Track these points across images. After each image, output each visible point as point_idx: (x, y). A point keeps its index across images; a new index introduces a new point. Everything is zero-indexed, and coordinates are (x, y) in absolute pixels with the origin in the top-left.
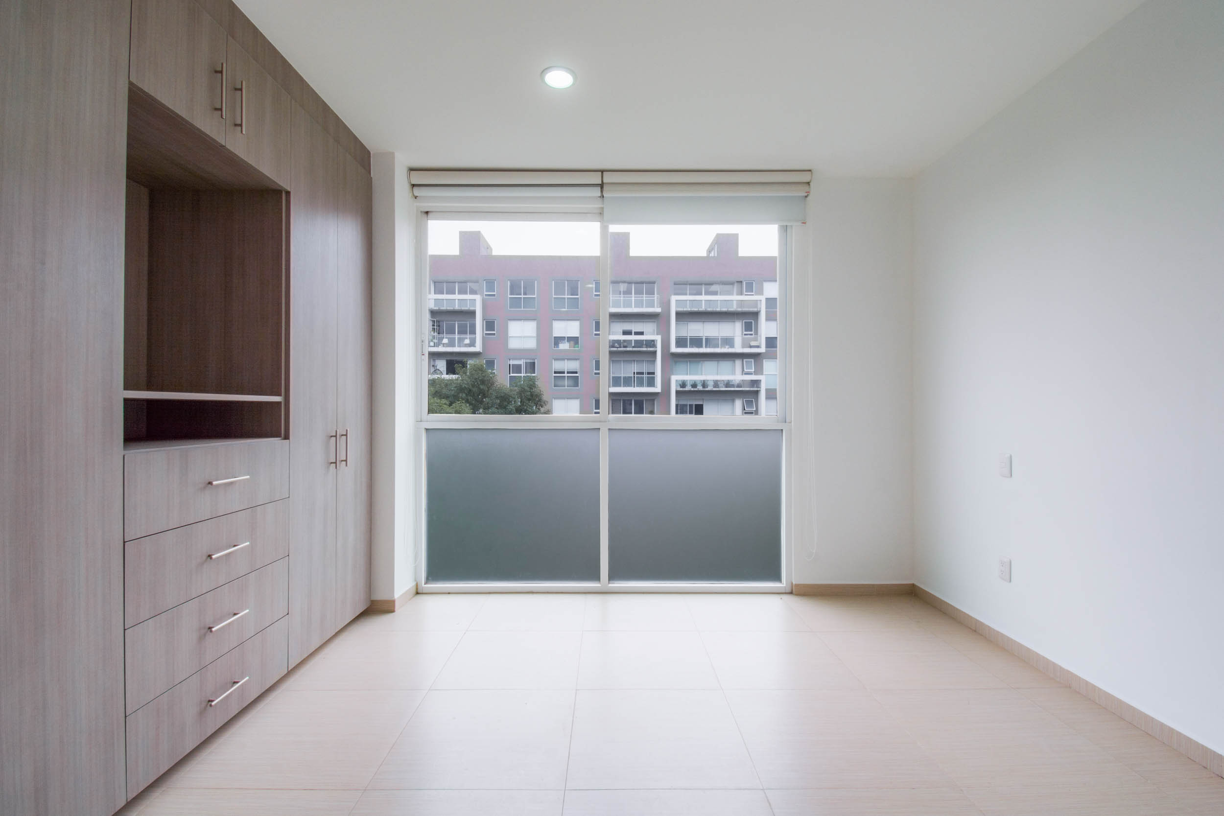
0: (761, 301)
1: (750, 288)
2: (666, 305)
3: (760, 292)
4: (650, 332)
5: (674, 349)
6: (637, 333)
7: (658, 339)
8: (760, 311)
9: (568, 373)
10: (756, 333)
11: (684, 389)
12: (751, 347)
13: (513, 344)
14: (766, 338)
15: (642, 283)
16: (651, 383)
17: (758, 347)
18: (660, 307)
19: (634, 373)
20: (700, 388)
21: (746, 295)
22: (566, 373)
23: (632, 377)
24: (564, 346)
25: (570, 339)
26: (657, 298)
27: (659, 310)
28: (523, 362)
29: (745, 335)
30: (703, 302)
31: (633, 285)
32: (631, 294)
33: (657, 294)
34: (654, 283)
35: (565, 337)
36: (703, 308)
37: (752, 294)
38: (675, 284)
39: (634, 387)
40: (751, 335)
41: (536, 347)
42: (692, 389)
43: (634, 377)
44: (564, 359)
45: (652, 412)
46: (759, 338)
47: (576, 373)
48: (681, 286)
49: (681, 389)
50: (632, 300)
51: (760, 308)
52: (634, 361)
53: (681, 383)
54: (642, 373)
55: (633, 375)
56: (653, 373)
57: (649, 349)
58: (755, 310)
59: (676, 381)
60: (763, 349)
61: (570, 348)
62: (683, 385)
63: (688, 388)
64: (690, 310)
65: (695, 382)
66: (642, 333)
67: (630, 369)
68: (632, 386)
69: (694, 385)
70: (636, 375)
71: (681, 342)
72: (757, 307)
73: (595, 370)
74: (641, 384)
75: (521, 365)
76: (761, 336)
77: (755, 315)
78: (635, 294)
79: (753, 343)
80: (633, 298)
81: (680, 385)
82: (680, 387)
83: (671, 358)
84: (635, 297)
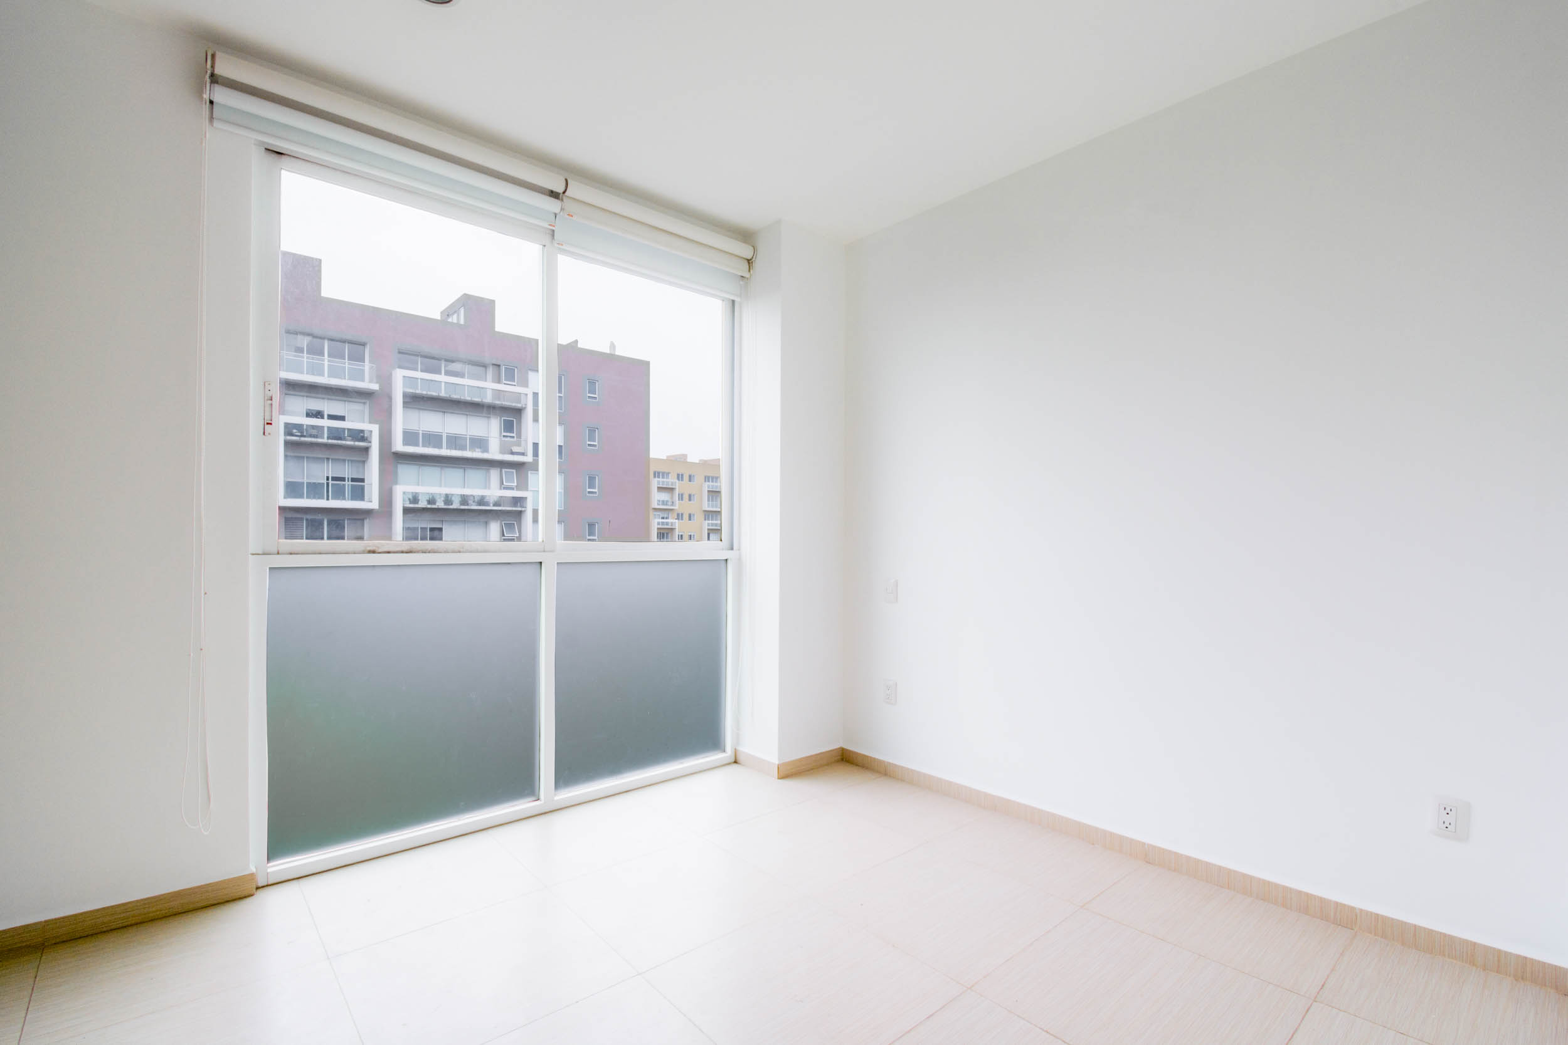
0: (526, 395)
1: (510, 376)
2: (386, 381)
3: (525, 383)
4: (357, 418)
5: (399, 446)
6: (331, 417)
7: (374, 430)
8: (525, 408)
10: (519, 435)
11: (416, 506)
12: (512, 453)
14: (534, 442)
15: (344, 341)
16: (359, 493)
17: (523, 454)
18: (377, 383)
19: (328, 478)
20: (440, 504)
21: (505, 384)
23: (323, 484)
26: (371, 368)
27: (375, 387)
29: (504, 436)
30: (443, 384)
31: (326, 343)
32: (324, 356)
33: (370, 362)
34: (364, 345)
36: (443, 392)
37: (514, 384)
38: (400, 353)
39: (328, 499)
40: (513, 437)
42: (429, 506)
43: (328, 484)
45: (358, 537)
46: (523, 443)
48: (408, 356)
49: (412, 505)
50: (323, 365)
51: (526, 405)
52: (328, 459)
53: (411, 497)
54: (343, 479)
55: (325, 481)
56: (363, 480)
57: (357, 443)
58: (519, 405)
59: (405, 493)
60: (529, 457)
62: (414, 498)
63: (422, 504)
65: (433, 497)
66: (342, 418)
67: (320, 471)
68: (323, 498)
69: (431, 501)
70: (330, 482)
71: (410, 437)
72: (520, 402)
74: (339, 494)
76: (526, 441)
77: (518, 412)
78: (329, 356)
79: (515, 449)
80: (326, 363)
81: (409, 499)
82: (410, 503)
83: (395, 459)
84: (329, 361)
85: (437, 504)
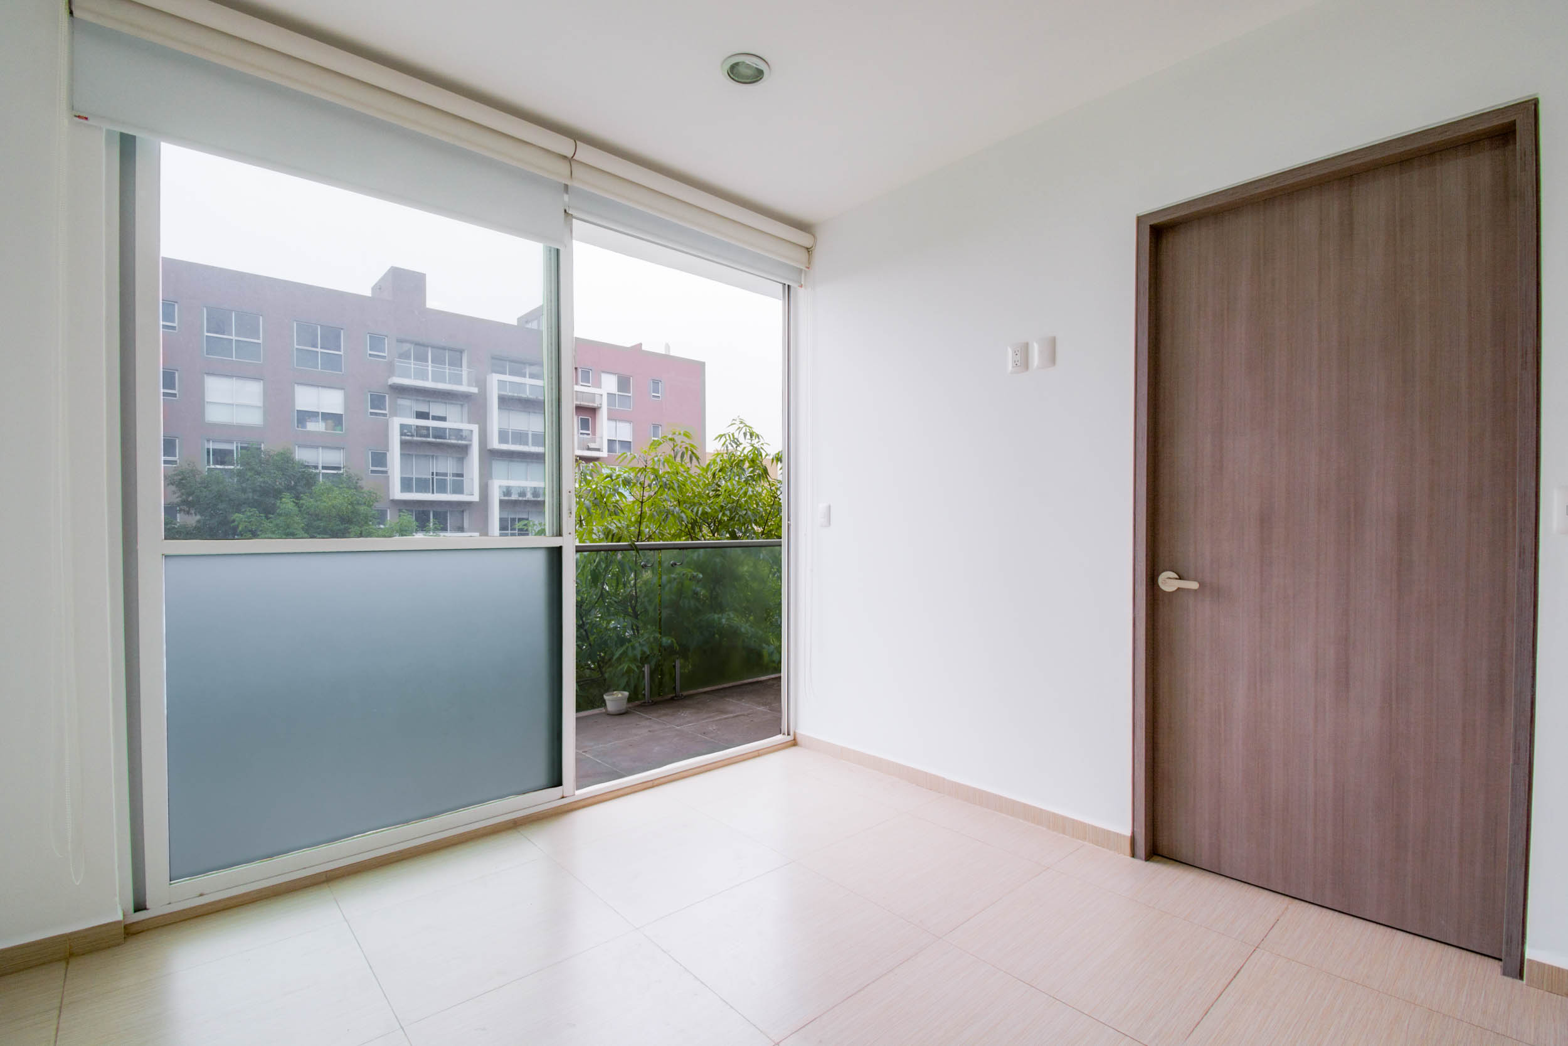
0: (602, 395)
1: (586, 379)
2: (482, 384)
3: (598, 385)
4: (455, 420)
5: (495, 444)
6: (435, 418)
7: (475, 428)
8: (599, 408)
9: (324, 468)
10: (594, 433)
11: (510, 498)
12: (589, 449)
13: (215, 415)
14: (608, 440)
15: (444, 349)
16: (458, 488)
17: (598, 450)
18: (475, 387)
19: (433, 474)
20: (529, 497)
21: (582, 385)
22: (320, 468)
23: (429, 479)
24: (316, 427)
25: (326, 416)
26: (469, 373)
27: (475, 390)
28: (237, 447)
29: (581, 434)
30: (528, 387)
31: (429, 350)
32: (427, 362)
33: (469, 367)
34: (461, 352)
35: (318, 413)
36: (528, 394)
38: (493, 358)
39: (433, 493)
40: (589, 434)
41: (262, 423)
42: (521, 499)
43: (433, 479)
44: (317, 447)
45: (461, 529)
46: (598, 440)
47: (338, 468)
48: (500, 363)
49: (506, 498)
50: (428, 370)
51: (601, 404)
52: (433, 456)
53: (505, 490)
54: (446, 475)
55: (431, 477)
56: (461, 475)
57: (460, 442)
58: (595, 405)
59: (500, 487)
60: (604, 454)
61: (326, 429)
62: (508, 492)
63: (514, 497)
64: (510, 394)
65: (524, 490)
66: (443, 419)
67: (423, 469)
68: (429, 492)
69: (522, 494)
70: (435, 477)
71: (503, 436)
72: (594, 402)
73: (372, 466)
74: (442, 488)
75: (233, 451)
76: (602, 438)
77: (593, 411)
78: (432, 362)
79: (592, 446)
80: (430, 368)
81: (504, 492)
82: (504, 496)
83: (491, 456)
84: (432, 367)
85: (527, 497)
